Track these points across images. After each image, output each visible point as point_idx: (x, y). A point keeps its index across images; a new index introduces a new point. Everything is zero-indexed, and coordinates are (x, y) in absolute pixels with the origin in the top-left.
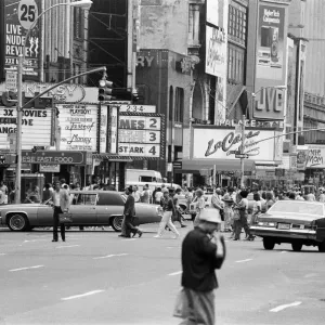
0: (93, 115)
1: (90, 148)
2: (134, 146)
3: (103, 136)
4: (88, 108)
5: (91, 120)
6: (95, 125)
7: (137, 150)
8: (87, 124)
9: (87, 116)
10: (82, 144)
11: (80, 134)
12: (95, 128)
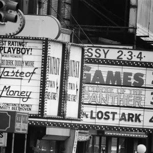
0: (35, 56)
1: (29, 107)
2: (127, 111)
3: (52, 90)
4: (28, 45)
5: (32, 63)
6: (39, 71)
7: (131, 117)
8: (26, 69)
9: (26, 58)
10: (16, 101)
11: (15, 85)
12: (37, 77)
